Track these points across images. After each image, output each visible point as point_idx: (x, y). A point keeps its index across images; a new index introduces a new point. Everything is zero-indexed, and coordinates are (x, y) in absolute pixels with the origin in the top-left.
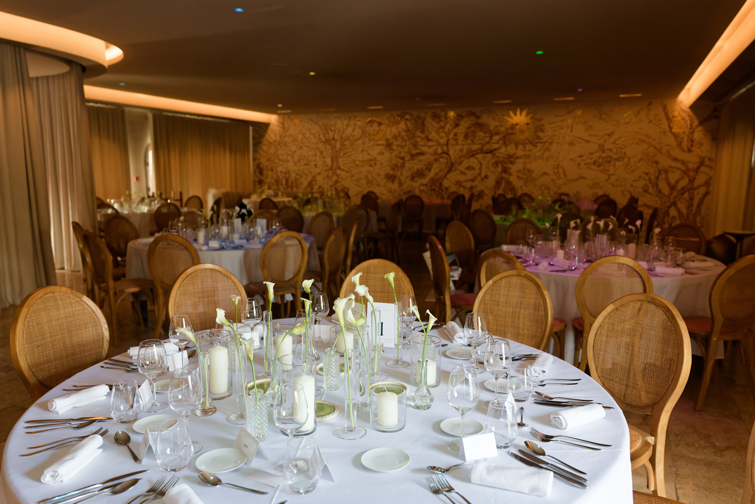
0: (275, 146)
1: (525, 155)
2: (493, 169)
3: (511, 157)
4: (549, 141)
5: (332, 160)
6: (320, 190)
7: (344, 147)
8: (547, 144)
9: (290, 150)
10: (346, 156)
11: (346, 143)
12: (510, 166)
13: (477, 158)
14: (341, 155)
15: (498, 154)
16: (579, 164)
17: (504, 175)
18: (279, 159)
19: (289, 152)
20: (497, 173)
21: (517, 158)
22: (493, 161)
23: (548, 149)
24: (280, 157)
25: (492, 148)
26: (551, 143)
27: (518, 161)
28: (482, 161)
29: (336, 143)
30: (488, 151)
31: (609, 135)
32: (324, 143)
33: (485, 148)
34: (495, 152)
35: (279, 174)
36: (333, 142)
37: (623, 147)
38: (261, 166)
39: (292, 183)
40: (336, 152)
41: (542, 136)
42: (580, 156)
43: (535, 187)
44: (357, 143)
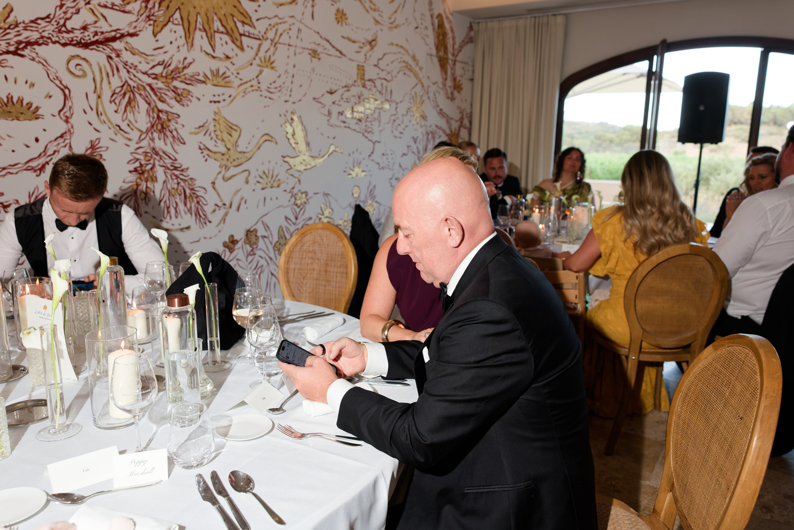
1: (216, 74)
2: (117, 119)
3: (174, 74)
4: (271, 35)
8: (266, 45)
12: (177, 108)
13: (45, 64)
15: (126, 56)
16: (330, 113)
17: (159, 144)
20: (135, 135)
21: (194, 80)
22: (116, 82)
23: (269, 63)
25: (103, 26)
26: (274, 43)
27: (197, 90)
28: (67, 80)
30: (89, 36)
31: (370, 43)
33: (75, 22)
34: (117, 45)
37: (389, 77)
41: (254, 17)
42: (331, 93)
43: (247, 182)
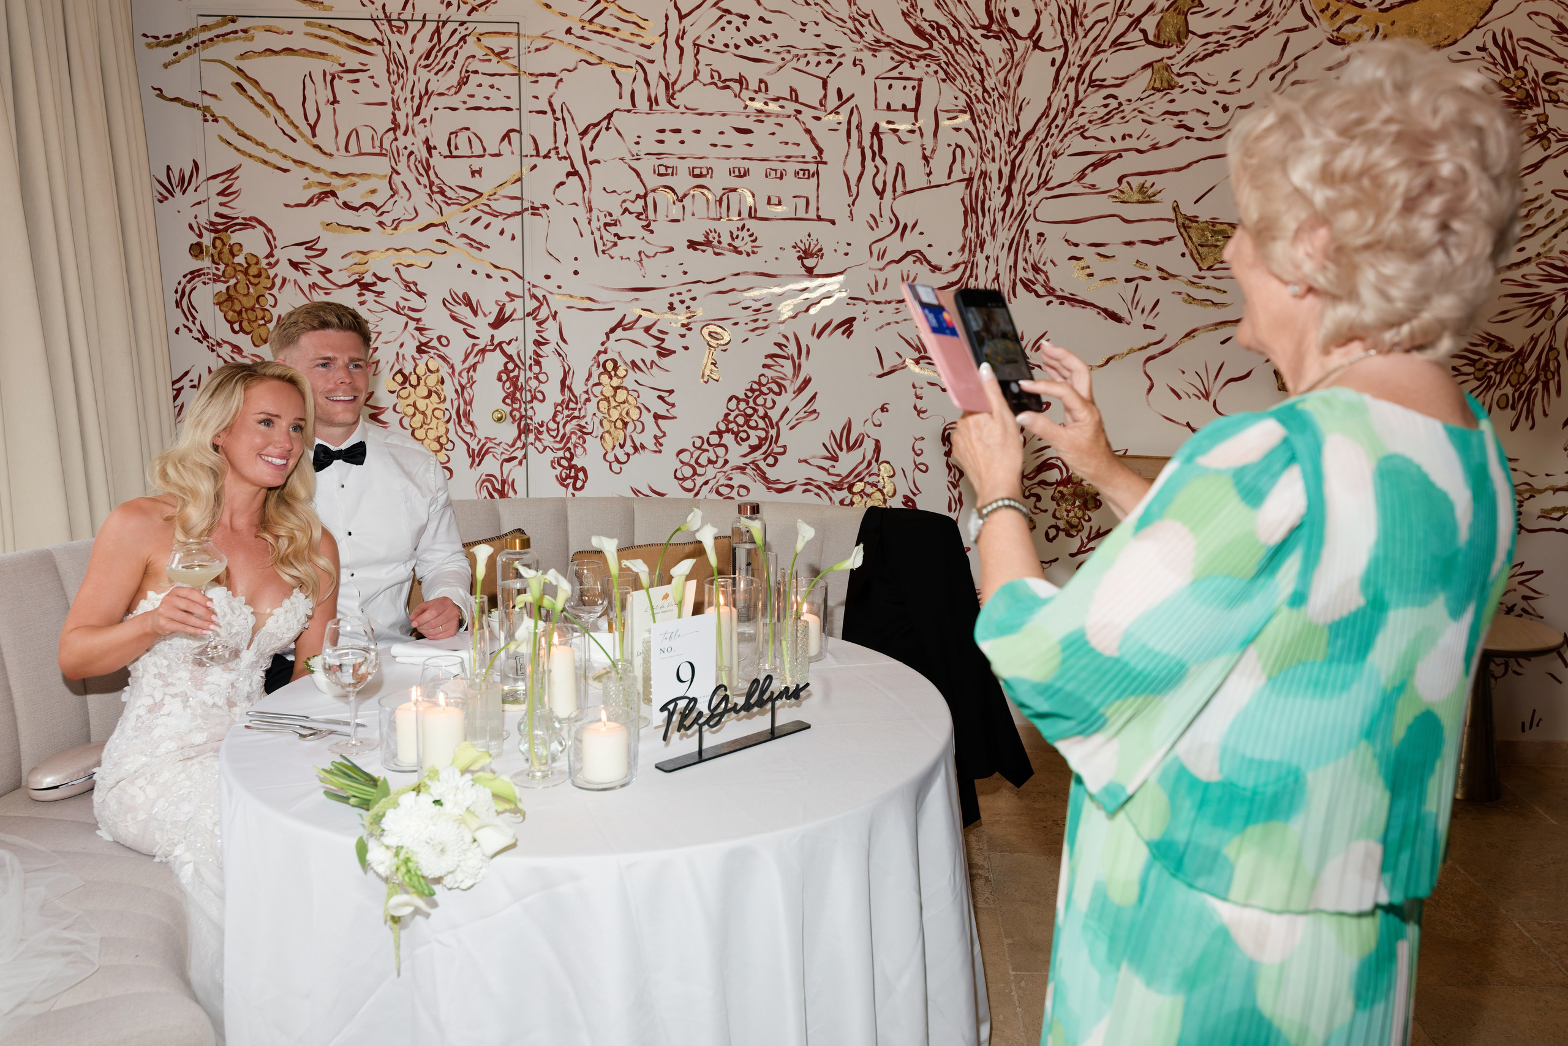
0: (396, 66)
5: (973, 209)
6: (847, 461)
7: (1094, 101)
9: (557, 114)
10: (1105, 177)
11: (1111, 66)
14: (1064, 169)
18: (437, 190)
19: (542, 128)
24: (454, 173)
29: (1013, 63)
32: (901, 52)
35: (437, 320)
36: (994, 49)
38: (251, 242)
39: (569, 403)
40: (1017, 139)
44: (1215, 69)
